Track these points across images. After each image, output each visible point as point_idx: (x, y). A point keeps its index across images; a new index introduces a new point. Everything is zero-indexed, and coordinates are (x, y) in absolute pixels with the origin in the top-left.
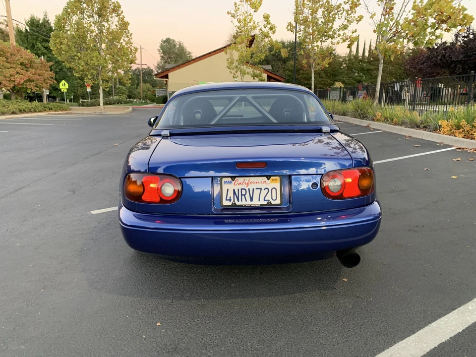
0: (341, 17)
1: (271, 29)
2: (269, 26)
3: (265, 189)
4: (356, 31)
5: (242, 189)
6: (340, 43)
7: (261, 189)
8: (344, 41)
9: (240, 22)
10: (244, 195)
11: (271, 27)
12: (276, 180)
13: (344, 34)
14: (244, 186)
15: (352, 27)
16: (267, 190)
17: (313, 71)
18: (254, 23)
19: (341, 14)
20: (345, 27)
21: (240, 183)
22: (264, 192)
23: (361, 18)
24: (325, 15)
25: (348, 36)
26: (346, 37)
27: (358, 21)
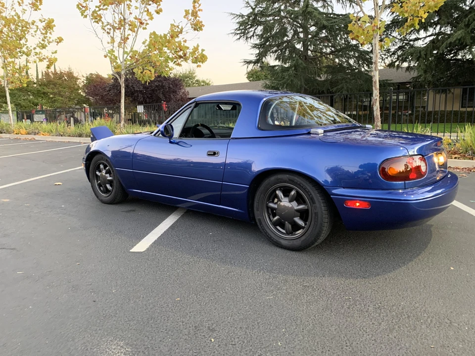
0: (36, 35)
4: (56, 52)
8: (41, 60)
13: (40, 53)
15: (52, 47)
19: (36, 32)
20: (43, 47)
23: (60, 40)
24: (11, 29)
25: (44, 56)
26: (42, 56)
27: (58, 43)
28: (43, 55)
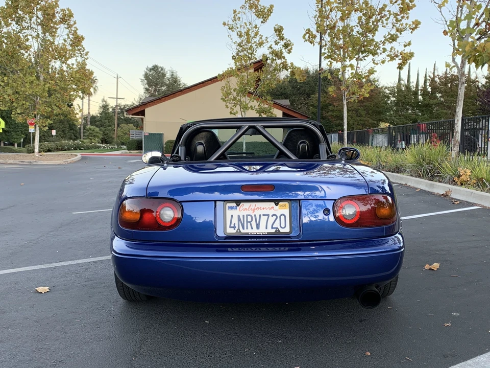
0: (387, 24)
1: (286, 46)
2: (282, 43)
3: (272, 216)
4: (409, 44)
5: (247, 216)
6: (387, 62)
7: (268, 215)
8: (392, 59)
9: (240, 36)
10: (250, 222)
11: (285, 44)
12: (285, 205)
13: (391, 49)
14: (250, 212)
16: (275, 217)
17: (345, 102)
18: (261, 38)
19: (387, 20)
20: (393, 38)
21: (246, 209)
22: (272, 219)
23: (417, 24)
24: (362, 22)
25: (398, 52)
26: (394, 54)
27: (413, 29)
28: (396, 50)
